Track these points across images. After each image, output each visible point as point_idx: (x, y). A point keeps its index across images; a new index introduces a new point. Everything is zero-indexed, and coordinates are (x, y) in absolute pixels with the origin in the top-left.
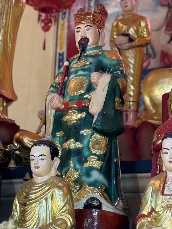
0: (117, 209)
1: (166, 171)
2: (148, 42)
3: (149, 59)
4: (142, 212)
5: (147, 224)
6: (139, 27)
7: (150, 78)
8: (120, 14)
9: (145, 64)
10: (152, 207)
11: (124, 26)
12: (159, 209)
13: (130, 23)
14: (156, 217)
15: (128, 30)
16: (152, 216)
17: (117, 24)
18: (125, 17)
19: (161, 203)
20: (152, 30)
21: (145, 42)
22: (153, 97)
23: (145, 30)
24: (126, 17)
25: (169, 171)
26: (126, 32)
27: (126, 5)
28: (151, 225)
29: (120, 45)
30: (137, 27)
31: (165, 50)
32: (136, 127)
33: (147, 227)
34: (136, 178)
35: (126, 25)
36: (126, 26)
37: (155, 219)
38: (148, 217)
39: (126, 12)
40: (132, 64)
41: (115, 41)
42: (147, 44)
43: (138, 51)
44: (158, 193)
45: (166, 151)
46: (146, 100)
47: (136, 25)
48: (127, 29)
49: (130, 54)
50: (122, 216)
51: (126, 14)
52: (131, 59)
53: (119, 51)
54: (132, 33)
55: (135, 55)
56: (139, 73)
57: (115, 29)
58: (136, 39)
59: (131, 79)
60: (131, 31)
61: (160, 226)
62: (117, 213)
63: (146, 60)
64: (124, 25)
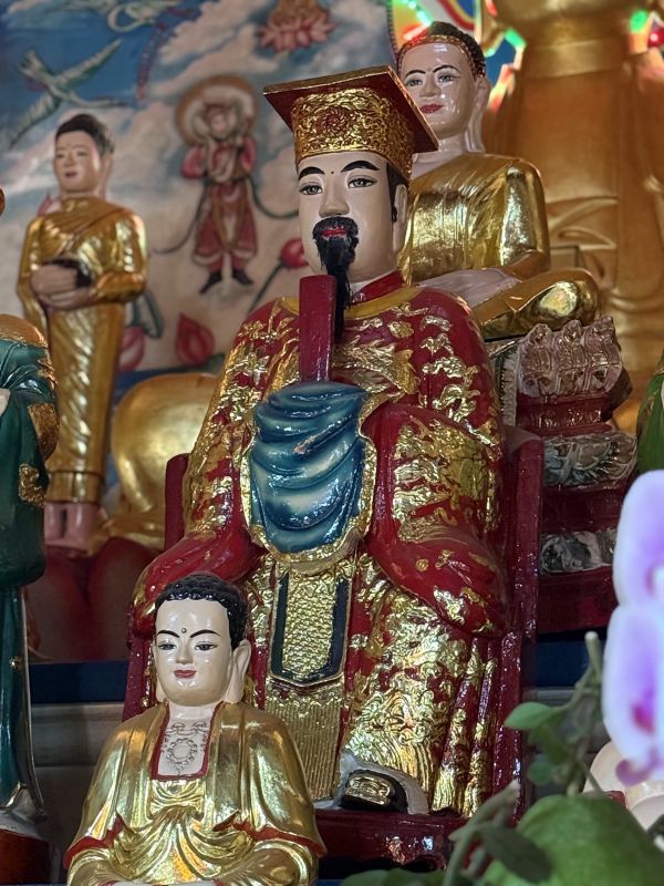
0: (14, 818)
1: (165, 700)
2: (138, 288)
3: (142, 340)
4: (87, 831)
5: (100, 870)
6: (110, 242)
7: (140, 401)
8: (54, 196)
9: (126, 358)
10: (118, 815)
11: (63, 236)
12: (138, 821)
13: (80, 229)
14: (129, 845)
15: (75, 249)
16: (116, 842)
17: (42, 227)
18: (68, 206)
19: (146, 803)
20: (152, 251)
21: (126, 289)
22: (145, 463)
23: (130, 251)
24: (70, 209)
25: (176, 701)
26: (69, 255)
27: (69, 170)
28: (114, 872)
29: (49, 296)
30: (102, 240)
31: (191, 315)
32: (90, 553)
33: (99, 878)
34: (79, 719)
35: (68, 232)
36: (71, 237)
37: (127, 853)
38: (105, 847)
39: (69, 191)
40: (84, 354)
41: (34, 279)
42: (133, 295)
43: (104, 316)
44: (139, 770)
45: (167, 639)
46: (122, 471)
47: (101, 235)
48: (71, 244)
49: (80, 323)
50: (29, 840)
51: (69, 199)
52: (82, 339)
53: (46, 314)
54: (89, 258)
55: (95, 327)
56: (106, 384)
57: (35, 244)
58: (98, 277)
59: (83, 401)
60: (84, 252)
61: (140, 876)
62: (13, 830)
63: (131, 344)
64: (62, 231)
